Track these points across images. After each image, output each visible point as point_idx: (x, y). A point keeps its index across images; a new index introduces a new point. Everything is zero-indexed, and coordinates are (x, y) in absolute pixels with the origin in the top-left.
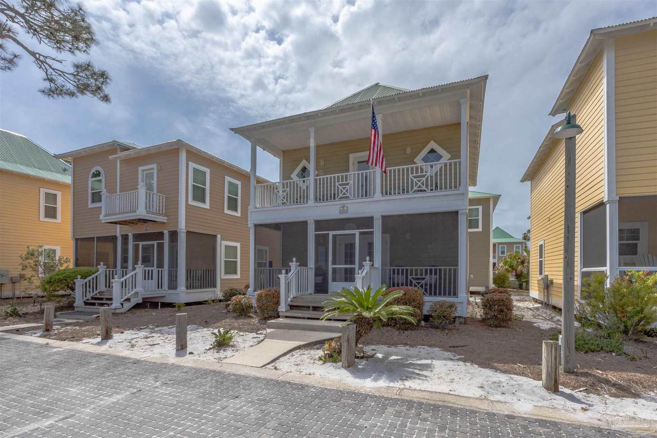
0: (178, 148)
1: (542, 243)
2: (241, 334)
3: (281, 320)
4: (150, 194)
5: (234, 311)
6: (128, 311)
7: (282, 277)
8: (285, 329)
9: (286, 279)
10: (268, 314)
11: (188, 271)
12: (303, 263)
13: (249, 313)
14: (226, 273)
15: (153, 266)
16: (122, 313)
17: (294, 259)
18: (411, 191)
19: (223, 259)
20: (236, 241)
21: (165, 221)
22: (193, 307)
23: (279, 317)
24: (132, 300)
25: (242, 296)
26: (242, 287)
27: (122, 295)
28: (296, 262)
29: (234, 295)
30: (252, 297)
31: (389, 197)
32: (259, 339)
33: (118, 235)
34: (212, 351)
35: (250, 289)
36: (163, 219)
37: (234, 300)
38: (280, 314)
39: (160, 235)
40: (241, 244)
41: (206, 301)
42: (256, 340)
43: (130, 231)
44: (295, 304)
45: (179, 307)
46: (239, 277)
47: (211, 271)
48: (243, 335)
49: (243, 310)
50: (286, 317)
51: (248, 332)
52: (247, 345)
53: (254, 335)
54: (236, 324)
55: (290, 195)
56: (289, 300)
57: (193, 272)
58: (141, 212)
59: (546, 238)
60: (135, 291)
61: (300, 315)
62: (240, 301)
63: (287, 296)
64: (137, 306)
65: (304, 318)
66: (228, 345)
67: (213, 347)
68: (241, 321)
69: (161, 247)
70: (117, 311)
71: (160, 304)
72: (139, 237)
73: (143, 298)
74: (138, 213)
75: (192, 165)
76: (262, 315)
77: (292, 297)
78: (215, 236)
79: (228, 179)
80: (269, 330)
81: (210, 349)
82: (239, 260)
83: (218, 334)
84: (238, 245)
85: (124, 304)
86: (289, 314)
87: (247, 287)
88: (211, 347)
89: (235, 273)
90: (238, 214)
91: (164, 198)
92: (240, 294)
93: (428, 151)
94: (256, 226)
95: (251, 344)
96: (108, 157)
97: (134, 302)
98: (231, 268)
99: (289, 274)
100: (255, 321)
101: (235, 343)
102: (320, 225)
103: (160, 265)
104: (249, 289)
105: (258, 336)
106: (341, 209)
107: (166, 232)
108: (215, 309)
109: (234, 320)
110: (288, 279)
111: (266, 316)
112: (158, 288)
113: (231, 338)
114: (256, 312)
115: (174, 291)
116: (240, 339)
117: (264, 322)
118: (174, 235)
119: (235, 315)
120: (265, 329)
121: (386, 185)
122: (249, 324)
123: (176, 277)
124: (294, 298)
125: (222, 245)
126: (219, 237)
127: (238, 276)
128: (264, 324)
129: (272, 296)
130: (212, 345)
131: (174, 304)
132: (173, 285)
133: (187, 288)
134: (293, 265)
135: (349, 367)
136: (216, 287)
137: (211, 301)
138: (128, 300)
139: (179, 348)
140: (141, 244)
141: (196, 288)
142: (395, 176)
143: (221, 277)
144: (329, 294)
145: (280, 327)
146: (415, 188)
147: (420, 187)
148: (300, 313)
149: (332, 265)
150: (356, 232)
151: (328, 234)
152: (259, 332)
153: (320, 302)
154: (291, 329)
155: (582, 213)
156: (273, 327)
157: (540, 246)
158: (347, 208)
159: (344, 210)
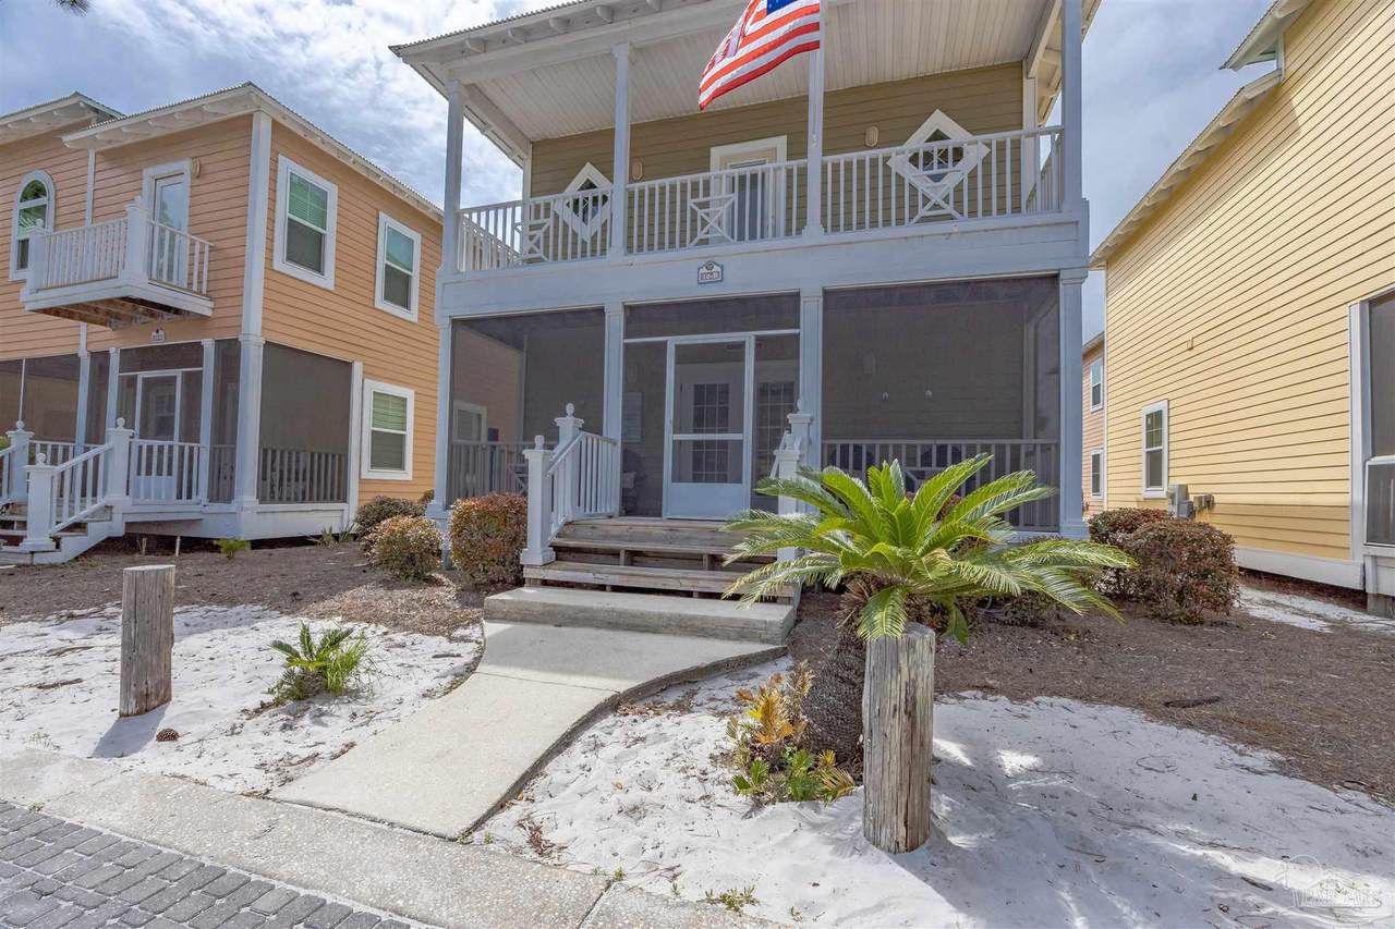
0: (251, 115)
1: (1162, 406)
2: (399, 637)
3: (528, 594)
4: (162, 230)
5: (385, 562)
6: (77, 558)
7: (535, 457)
8: (545, 623)
9: (548, 465)
10: (486, 571)
11: (267, 455)
12: (593, 425)
13: (430, 569)
14: (375, 464)
15: (172, 439)
16: (52, 566)
17: (570, 408)
18: (911, 218)
19: (368, 428)
20: (407, 385)
21: (208, 313)
22: (277, 552)
23: (520, 582)
24: (91, 527)
25: (408, 520)
26: (416, 498)
27: (59, 514)
28: (575, 415)
29: (388, 515)
30: (439, 524)
31: (843, 236)
32: (459, 662)
33: (83, 353)
34: (265, 718)
35: (437, 503)
36: (203, 307)
37: (385, 529)
38: (527, 573)
39: (192, 354)
40: (416, 393)
41: (318, 537)
42: (445, 665)
43: (112, 341)
44: (572, 543)
45: (231, 550)
46: (410, 477)
47: (333, 456)
48: (403, 646)
49: (411, 559)
50: (545, 583)
51: (422, 632)
52: (409, 689)
53: (439, 643)
54: (386, 606)
55: (556, 236)
56: (554, 530)
57: (282, 457)
58: (136, 281)
59: (1175, 395)
60: (101, 501)
61: (589, 578)
62: (403, 534)
63: (546, 522)
64: (109, 546)
65: (602, 588)
66: (336, 692)
67: (278, 703)
68: (402, 595)
69: (193, 382)
70: (38, 559)
71: (178, 540)
72: (137, 358)
73: (129, 524)
74: (123, 278)
75: (287, 166)
76: (468, 577)
77: (561, 521)
78: (348, 365)
79: (386, 220)
80: (492, 629)
81: (264, 706)
82: (409, 433)
83: (299, 649)
84: (408, 393)
85: (63, 540)
86: (553, 574)
87: (429, 496)
88: (269, 699)
89: (400, 465)
90: (412, 315)
91: (207, 249)
92: (405, 513)
93: (928, 137)
94: (457, 323)
95: (428, 682)
96: (61, 139)
97: (97, 532)
98: (388, 451)
99: (557, 450)
100: (446, 593)
101: (365, 679)
102: (639, 316)
103: (191, 434)
104: (433, 502)
105: (455, 647)
106: (704, 270)
107: (208, 344)
108: (336, 558)
109: (382, 592)
110: (552, 464)
111: (480, 578)
112: (179, 497)
113: (350, 664)
114: (450, 568)
115: (224, 507)
116: (389, 663)
117: (472, 597)
118: (229, 353)
119: (387, 575)
120: (476, 621)
121: (836, 204)
122: (428, 603)
123: (233, 468)
124: (567, 524)
125: (364, 391)
126: (358, 368)
127: (407, 475)
128: (474, 605)
129: (501, 518)
130: (271, 692)
131: (215, 542)
132: (222, 488)
133: (262, 500)
134: (567, 424)
135: (912, 847)
136: (344, 500)
137: (330, 538)
138: (78, 527)
139: (132, 708)
140: (142, 375)
141: (288, 500)
142: (861, 179)
143: (360, 474)
144: (664, 517)
145: (528, 618)
146: (923, 212)
147: (936, 206)
148: (588, 571)
149: (674, 433)
150: (748, 338)
151: (665, 343)
152: (459, 632)
153: (649, 538)
154: (566, 625)
155: (1367, 306)
156: (505, 618)
157: (1148, 416)
158: (720, 270)
159: (712, 274)
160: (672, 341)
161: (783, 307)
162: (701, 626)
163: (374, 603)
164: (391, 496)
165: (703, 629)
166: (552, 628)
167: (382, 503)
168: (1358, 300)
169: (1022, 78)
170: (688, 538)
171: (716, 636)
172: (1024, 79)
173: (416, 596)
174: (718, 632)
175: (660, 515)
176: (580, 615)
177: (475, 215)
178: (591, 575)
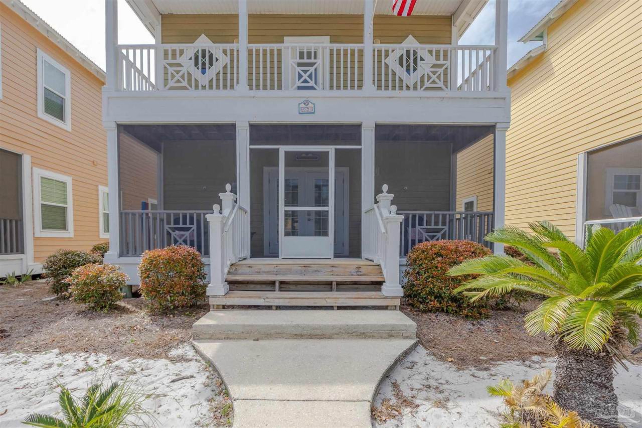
5: (83, 299)
7: (213, 219)
8: (245, 339)
14: (45, 227)
17: (228, 187)
19: (38, 202)
20: (63, 173)
29: (75, 265)
31: (384, 93)
35: (112, 254)
37: (79, 274)
38: (214, 301)
40: (74, 180)
41: (3, 279)
44: (238, 278)
46: (73, 235)
47: (11, 221)
49: (104, 295)
54: (96, 335)
56: (226, 269)
59: (481, 194)
61: (261, 302)
62: (96, 277)
77: (229, 263)
78: (18, 157)
79: (42, 55)
82: (70, 206)
89: (64, 227)
90: (67, 126)
98: (54, 218)
99: (225, 215)
102: (259, 132)
104: (109, 253)
108: (24, 295)
119: (83, 306)
120: (185, 341)
124: (232, 265)
125: (33, 176)
126: (27, 161)
127: (71, 233)
136: (23, 252)
137: (14, 279)
143: (34, 234)
144: (281, 257)
145: (231, 336)
146: (427, 84)
147: (434, 82)
148: (260, 298)
149: (285, 206)
150: (331, 149)
151: (278, 149)
152: (174, 353)
153: (289, 271)
154: (262, 338)
155: (586, 154)
156: (212, 338)
157: (465, 203)
158: (313, 106)
159: (308, 108)
160: (283, 149)
161: (351, 132)
162: (362, 332)
163: (84, 333)
164: (73, 249)
165: (364, 333)
166: (251, 342)
167: (66, 254)
168: (583, 152)
169: (451, 25)
170: (316, 271)
171: (373, 337)
172: (452, 26)
173: (118, 323)
174: (375, 334)
175: (277, 257)
176: (273, 331)
177: (131, 52)
178: (262, 300)
